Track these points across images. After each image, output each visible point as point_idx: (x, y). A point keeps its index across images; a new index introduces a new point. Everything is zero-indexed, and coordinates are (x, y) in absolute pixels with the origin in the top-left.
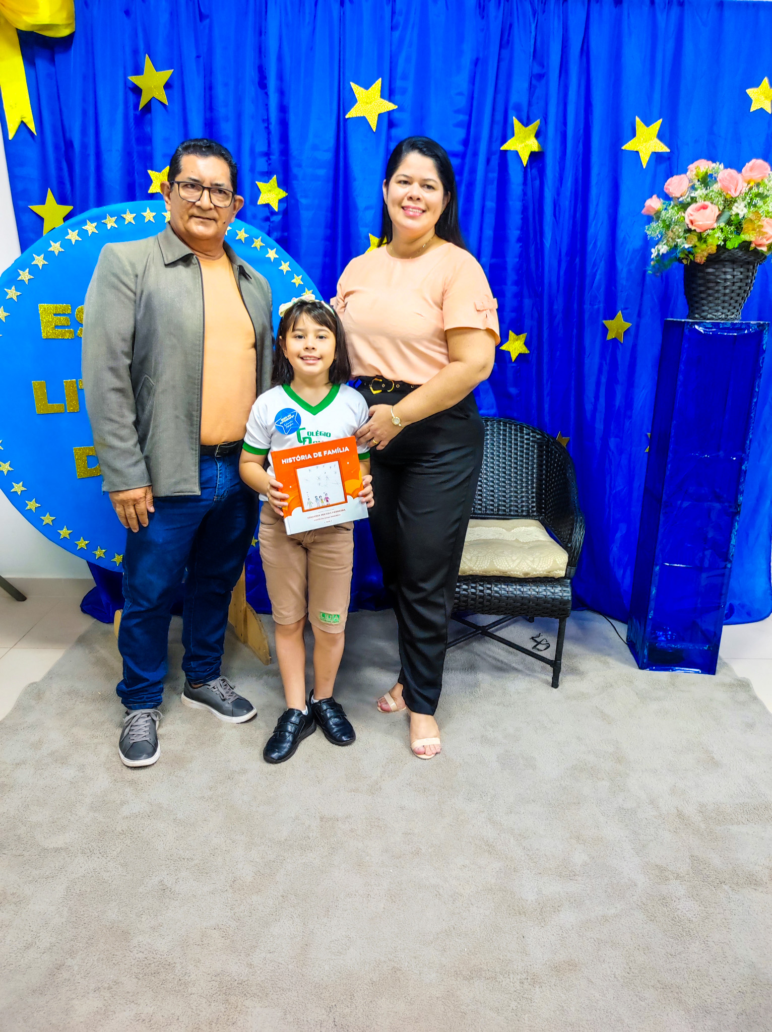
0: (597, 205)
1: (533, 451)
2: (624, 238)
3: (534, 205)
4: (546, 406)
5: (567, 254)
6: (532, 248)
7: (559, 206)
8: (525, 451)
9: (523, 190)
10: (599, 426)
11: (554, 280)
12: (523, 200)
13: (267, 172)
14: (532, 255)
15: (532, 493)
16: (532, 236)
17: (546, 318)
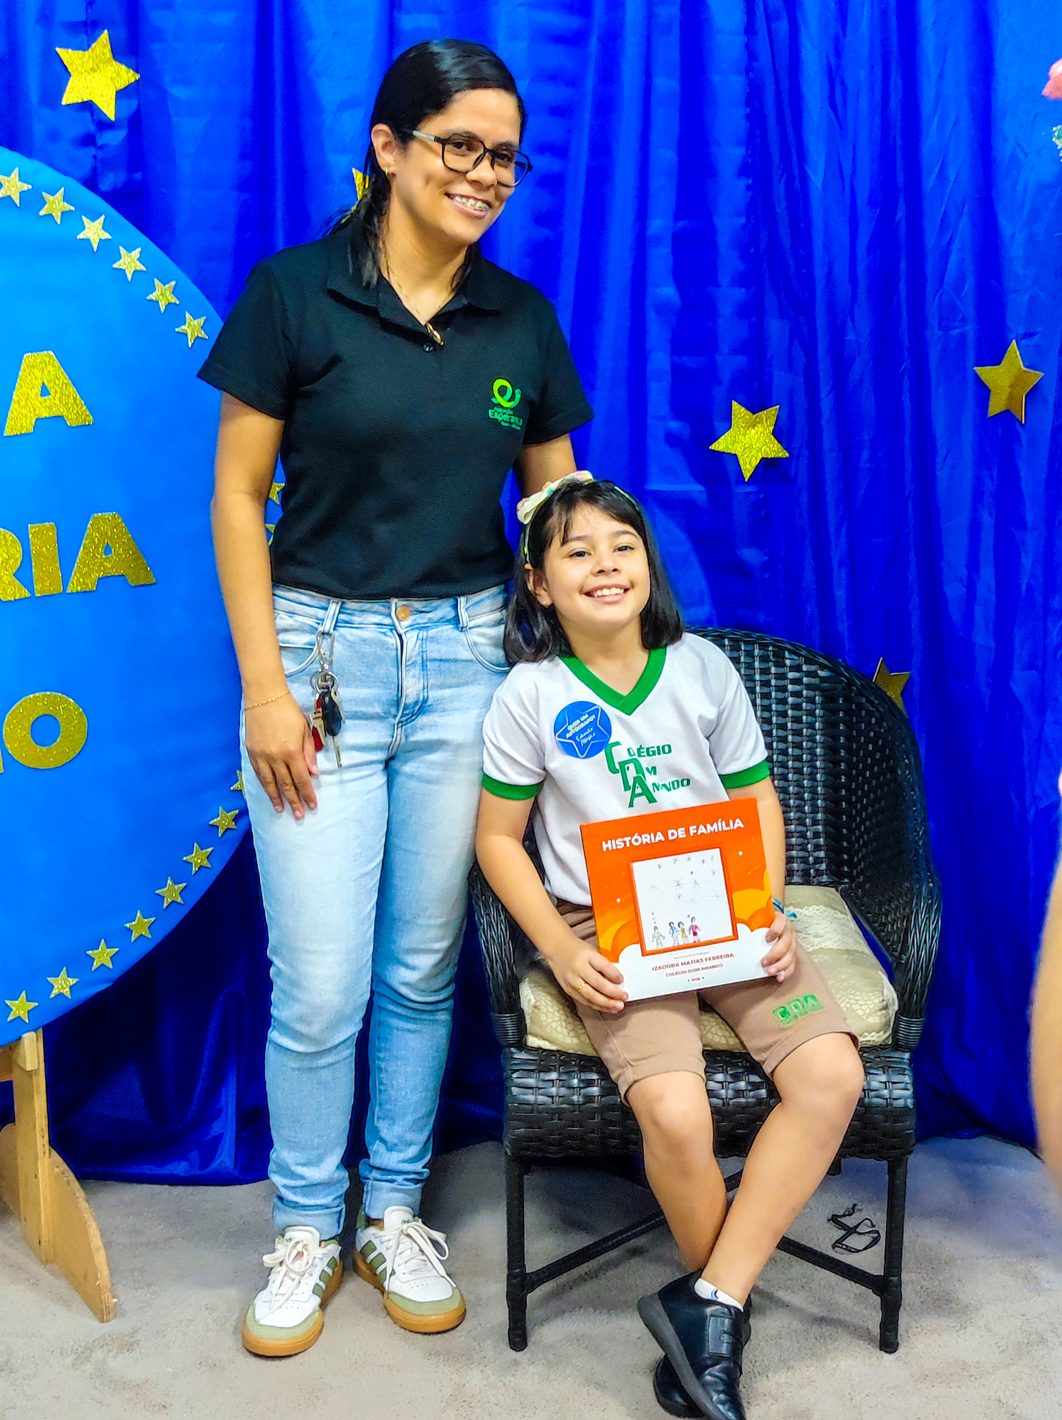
0: (941, 76)
1: (811, 713)
2: (1013, 156)
3: (777, 83)
4: (840, 593)
5: (872, 202)
6: (780, 189)
7: (843, 83)
8: (790, 712)
9: (747, 46)
10: (983, 639)
11: (841, 269)
12: (748, 71)
13: (85, 23)
14: (781, 208)
15: (815, 822)
16: (776, 158)
17: (824, 365)
